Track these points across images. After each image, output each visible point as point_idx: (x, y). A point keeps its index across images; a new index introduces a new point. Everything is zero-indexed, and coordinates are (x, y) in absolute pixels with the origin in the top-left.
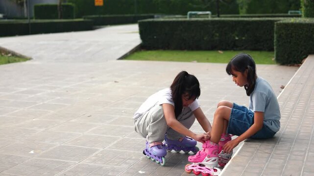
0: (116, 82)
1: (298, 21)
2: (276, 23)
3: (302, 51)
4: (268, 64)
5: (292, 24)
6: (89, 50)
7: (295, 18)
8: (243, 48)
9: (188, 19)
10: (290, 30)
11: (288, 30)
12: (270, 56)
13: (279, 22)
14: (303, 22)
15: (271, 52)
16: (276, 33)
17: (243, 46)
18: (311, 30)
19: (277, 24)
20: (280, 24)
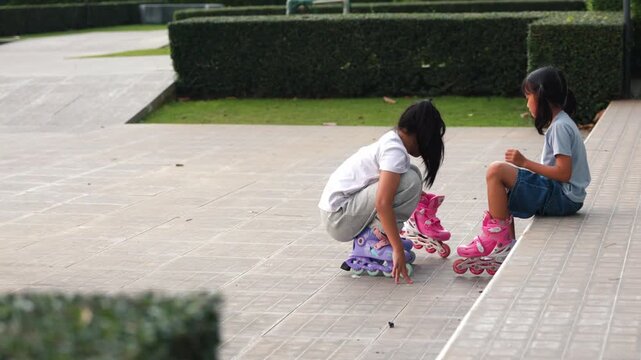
0: (178, 165)
1: (582, 21)
2: (530, 25)
3: (594, 93)
4: (513, 126)
5: (570, 28)
6: (39, 101)
7: (574, 13)
8: (443, 89)
9: (288, 17)
10: (565, 43)
11: (561, 42)
12: (515, 109)
13: (536, 23)
14: (596, 23)
15: (516, 99)
16: (531, 51)
17: (443, 84)
18: (615, 42)
19: (533, 27)
20: (541, 27)
